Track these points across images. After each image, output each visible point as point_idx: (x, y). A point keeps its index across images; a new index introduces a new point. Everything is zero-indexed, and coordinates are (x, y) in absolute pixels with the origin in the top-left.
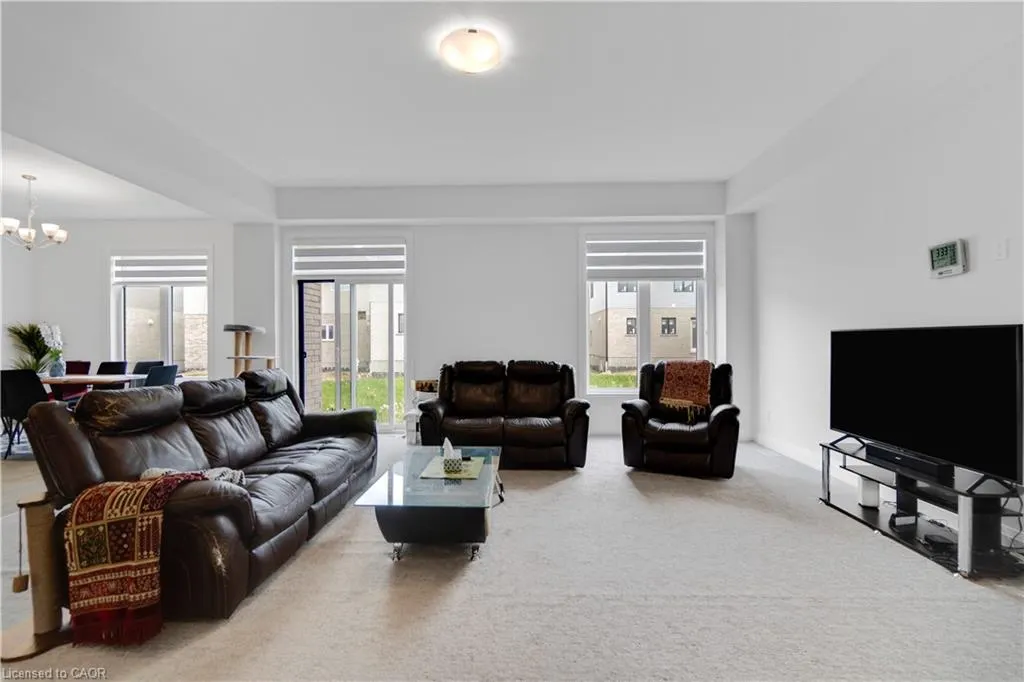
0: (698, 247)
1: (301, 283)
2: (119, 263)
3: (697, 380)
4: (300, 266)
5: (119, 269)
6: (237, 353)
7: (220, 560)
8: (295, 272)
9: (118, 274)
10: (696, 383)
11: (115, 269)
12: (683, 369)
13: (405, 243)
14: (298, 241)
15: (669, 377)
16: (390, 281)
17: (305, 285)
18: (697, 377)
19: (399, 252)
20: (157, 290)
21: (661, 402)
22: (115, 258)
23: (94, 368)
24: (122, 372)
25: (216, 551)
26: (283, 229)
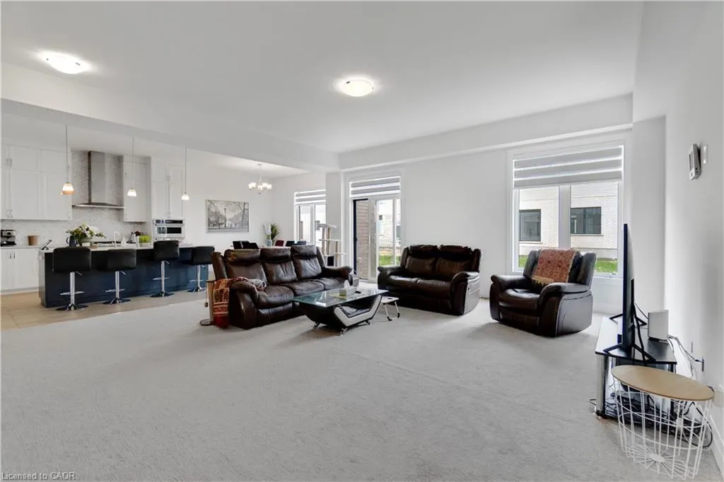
0: (618, 152)
1: (355, 201)
2: (297, 195)
3: (560, 264)
4: (354, 193)
5: (298, 198)
6: (323, 237)
7: (243, 307)
8: (351, 196)
9: (297, 200)
10: (560, 266)
11: (296, 198)
12: (552, 255)
13: (400, 175)
14: (352, 179)
15: (542, 260)
16: (393, 197)
17: (357, 202)
18: (560, 261)
19: (397, 181)
20: (309, 207)
21: (533, 278)
22: (296, 193)
23: (285, 243)
24: (282, 245)
25: (242, 304)
26: (346, 174)
